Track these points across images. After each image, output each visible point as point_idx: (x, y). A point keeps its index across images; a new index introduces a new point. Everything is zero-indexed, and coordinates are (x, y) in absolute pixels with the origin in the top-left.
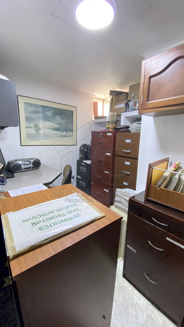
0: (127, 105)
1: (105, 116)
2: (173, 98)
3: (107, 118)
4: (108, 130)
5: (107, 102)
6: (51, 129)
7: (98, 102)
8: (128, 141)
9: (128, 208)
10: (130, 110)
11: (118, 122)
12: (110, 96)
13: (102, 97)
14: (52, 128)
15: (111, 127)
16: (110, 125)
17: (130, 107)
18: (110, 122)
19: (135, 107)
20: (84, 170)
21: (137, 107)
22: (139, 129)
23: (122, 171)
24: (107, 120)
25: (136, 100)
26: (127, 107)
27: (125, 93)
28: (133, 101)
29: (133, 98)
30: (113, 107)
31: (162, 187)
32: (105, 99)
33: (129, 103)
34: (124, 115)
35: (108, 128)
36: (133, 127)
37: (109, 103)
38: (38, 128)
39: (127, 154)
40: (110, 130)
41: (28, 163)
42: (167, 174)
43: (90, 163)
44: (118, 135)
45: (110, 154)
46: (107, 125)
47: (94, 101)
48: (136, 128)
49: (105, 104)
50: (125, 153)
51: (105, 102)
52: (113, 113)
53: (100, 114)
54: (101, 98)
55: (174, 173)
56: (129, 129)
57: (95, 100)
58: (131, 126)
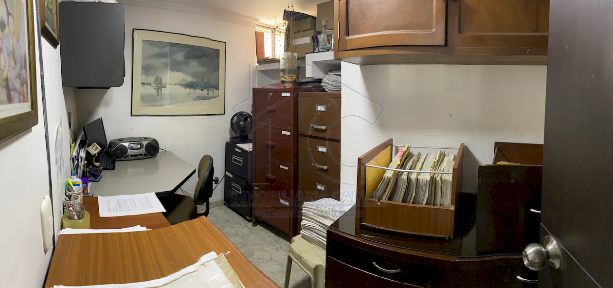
0: (315, 40)
1: (277, 58)
2: (385, 33)
3: (280, 62)
4: (284, 86)
5: (280, 32)
6: (180, 85)
7: (265, 33)
8: (321, 108)
9: (326, 240)
10: (320, 50)
11: (300, 70)
12: (284, 21)
13: (271, 22)
14: (183, 83)
15: (288, 80)
16: (287, 77)
17: (321, 44)
18: (287, 71)
19: (330, 45)
20: (240, 162)
21: (333, 44)
22: (339, 84)
23: (313, 164)
24: (282, 66)
25: (329, 32)
26: (316, 44)
27: (310, 18)
28: (324, 33)
29: (325, 27)
30: (291, 42)
31: (384, 200)
32: (276, 27)
33: (319, 36)
34: (310, 58)
35: (283, 82)
36: (328, 81)
37: (284, 35)
38: (161, 85)
39: (321, 133)
40: (288, 86)
41: (139, 146)
42: (389, 174)
43: (251, 150)
44: (303, 96)
45: (288, 133)
46: (282, 76)
47: (256, 31)
48: (334, 83)
49: (276, 36)
50: (316, 130)
51: (276, 33)
52: (291, 53)
53: (268, 54)
54: (270, 26)
55: (399, 172)
56: (322, 84)
57: (258, 29)
58: (325, 80)
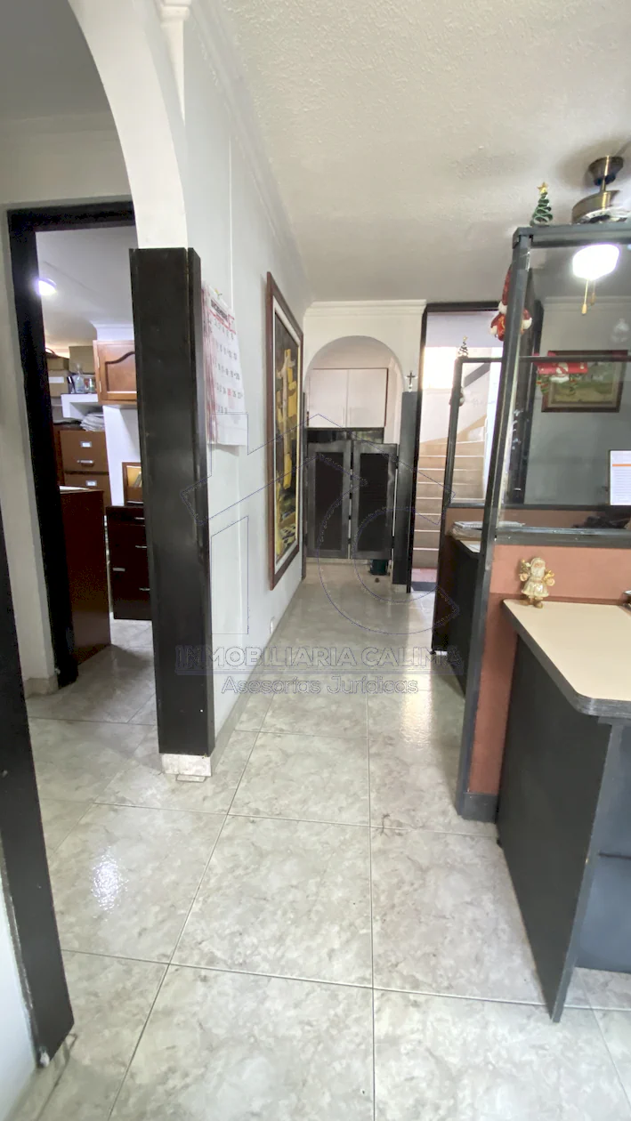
0: (70, 381)
8: (86, 445)
10: (78, 392)
17: (77, 386)
19: (88, 388)
21: (91, 388)
22: (102, 426)
25: (86, 376)
26: (71, 385)
27: (61, 359)
28: (80, 376)
29: (81, 371)
33: (74, 378)
34: (67, 400)
36: (89, 422)
39: (89, 468)
48: (94, 424)
50: (84, 465)
56: (81, 425)
58: (85, 421)
